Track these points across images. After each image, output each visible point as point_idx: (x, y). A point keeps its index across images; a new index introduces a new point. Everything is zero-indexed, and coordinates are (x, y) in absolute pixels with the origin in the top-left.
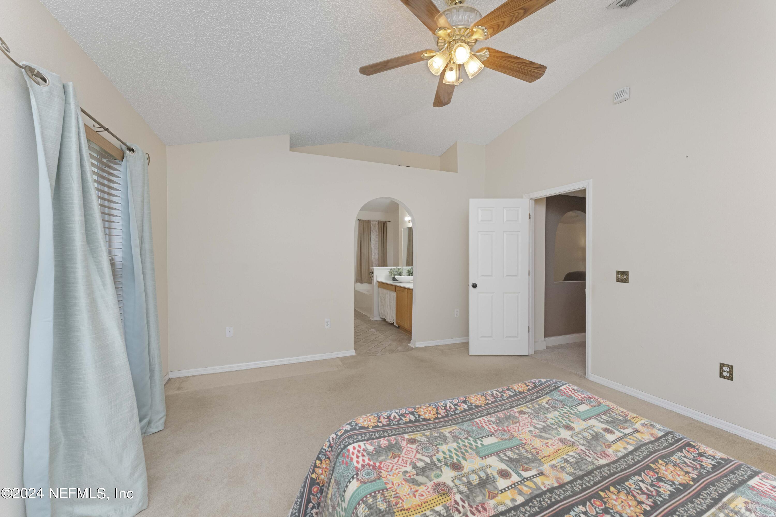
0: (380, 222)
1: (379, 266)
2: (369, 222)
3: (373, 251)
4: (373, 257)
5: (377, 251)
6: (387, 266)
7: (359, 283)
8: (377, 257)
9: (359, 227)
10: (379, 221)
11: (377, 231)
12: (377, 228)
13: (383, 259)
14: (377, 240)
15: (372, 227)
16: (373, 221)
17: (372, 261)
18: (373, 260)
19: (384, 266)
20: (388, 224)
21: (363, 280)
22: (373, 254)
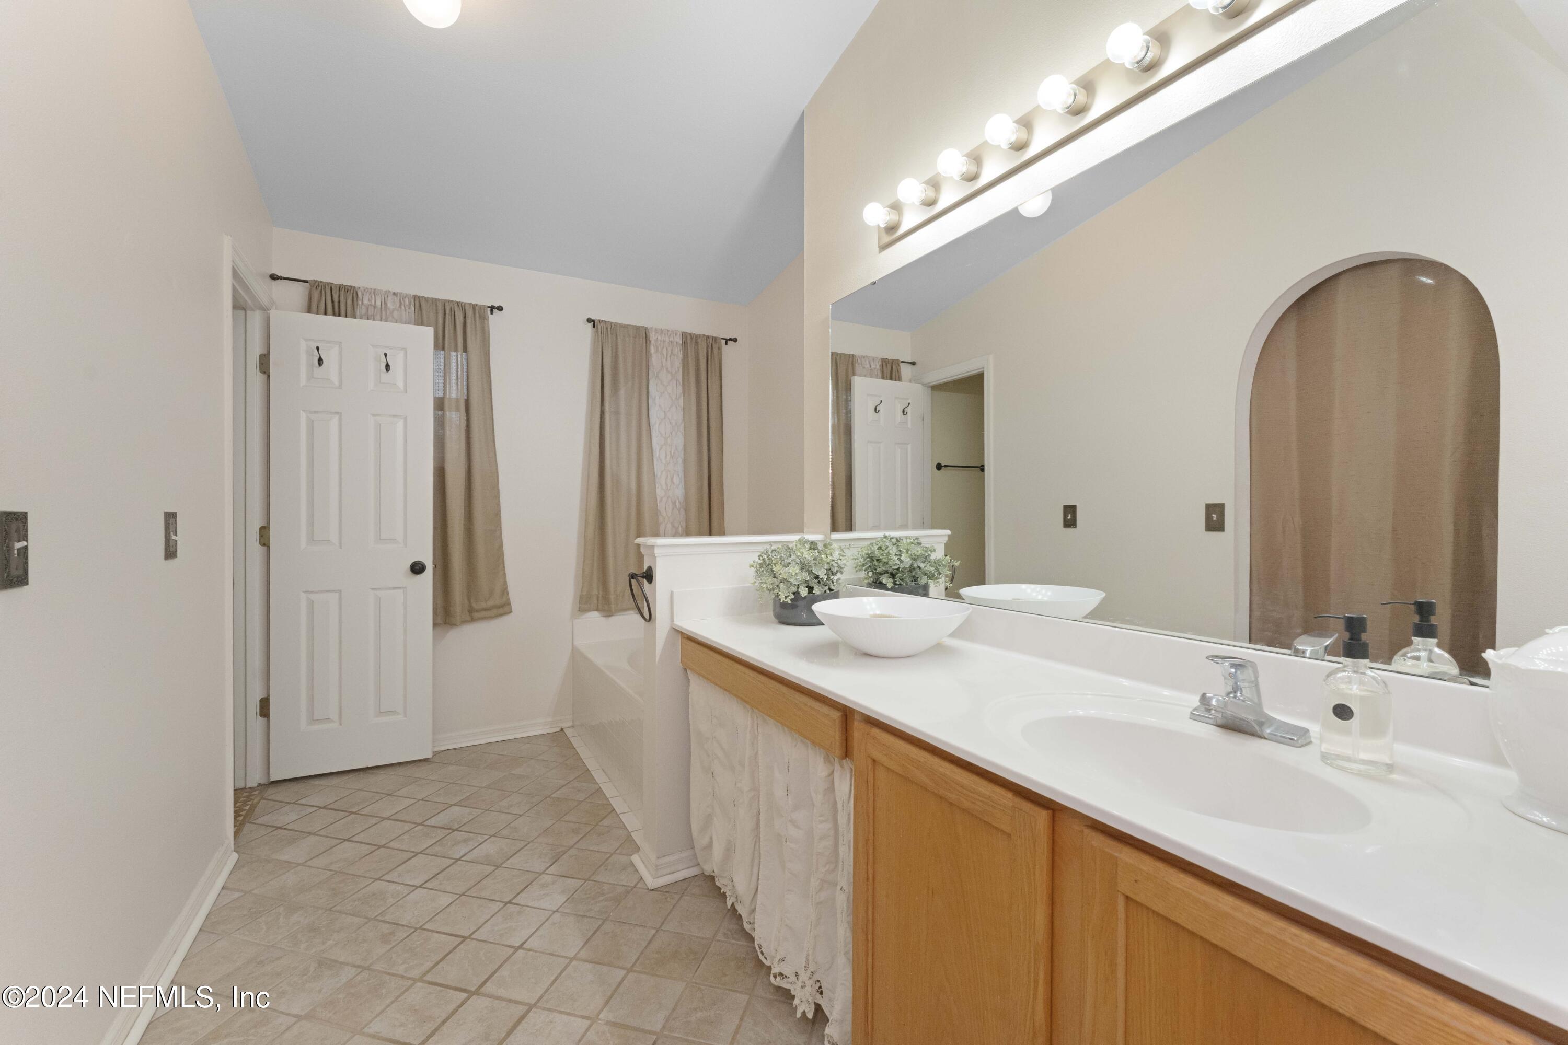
0: (689, 341)
1: (687, 533)
2: (642, 335)
3: (658, 468)
4: (660, 492)
5: (680, 468)
6: (722, 533)
7: (595, 615)
8: (679, 492)
9: (593, 353)
10: (685, 335)
11: (680, 376)
12: (678, 363)
13: (706, 506)
14: (677, 415)
15: (655, 360)
16: (661, 331)
17: (656, 513)
18: (661, 506)
19: (710, 533)
20: (728, 352)
21: (612, 597)
22: (661, 481)
